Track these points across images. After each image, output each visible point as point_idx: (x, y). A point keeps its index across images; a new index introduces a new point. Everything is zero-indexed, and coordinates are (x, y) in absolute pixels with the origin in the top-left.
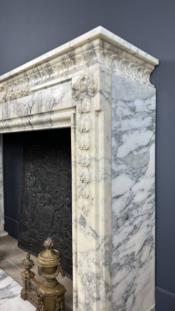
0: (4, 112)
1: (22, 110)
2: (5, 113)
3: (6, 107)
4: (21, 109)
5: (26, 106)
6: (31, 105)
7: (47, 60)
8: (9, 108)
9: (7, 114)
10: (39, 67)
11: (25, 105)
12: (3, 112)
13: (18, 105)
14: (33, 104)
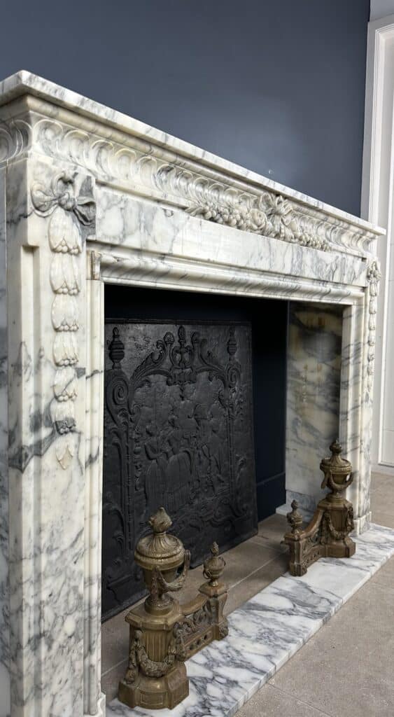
0: (294, 261)
1: (324, 270)
2: (297, 264)
3: (300, 255)
4: (322, 269)
5: (328, 268)
6: (334, 268)
7: (350, 223)
8: (304, 258)
9: (300, 267)
10: (342, 223)
11: (327, 265)
12: (293, 259)
13: (319, 261)
14: (336, 268)
